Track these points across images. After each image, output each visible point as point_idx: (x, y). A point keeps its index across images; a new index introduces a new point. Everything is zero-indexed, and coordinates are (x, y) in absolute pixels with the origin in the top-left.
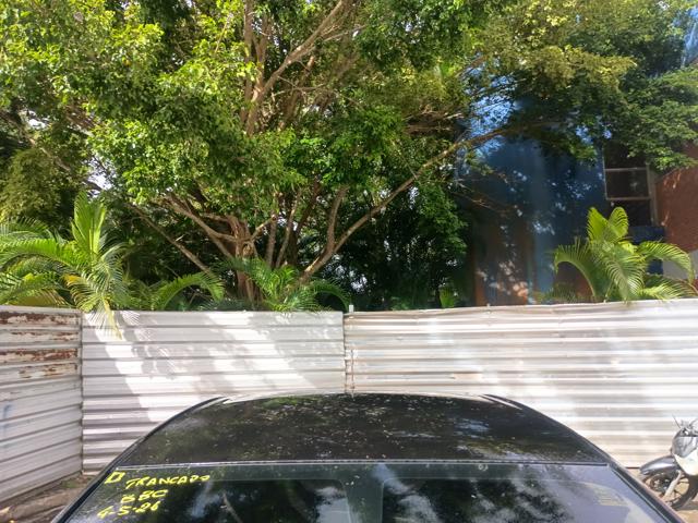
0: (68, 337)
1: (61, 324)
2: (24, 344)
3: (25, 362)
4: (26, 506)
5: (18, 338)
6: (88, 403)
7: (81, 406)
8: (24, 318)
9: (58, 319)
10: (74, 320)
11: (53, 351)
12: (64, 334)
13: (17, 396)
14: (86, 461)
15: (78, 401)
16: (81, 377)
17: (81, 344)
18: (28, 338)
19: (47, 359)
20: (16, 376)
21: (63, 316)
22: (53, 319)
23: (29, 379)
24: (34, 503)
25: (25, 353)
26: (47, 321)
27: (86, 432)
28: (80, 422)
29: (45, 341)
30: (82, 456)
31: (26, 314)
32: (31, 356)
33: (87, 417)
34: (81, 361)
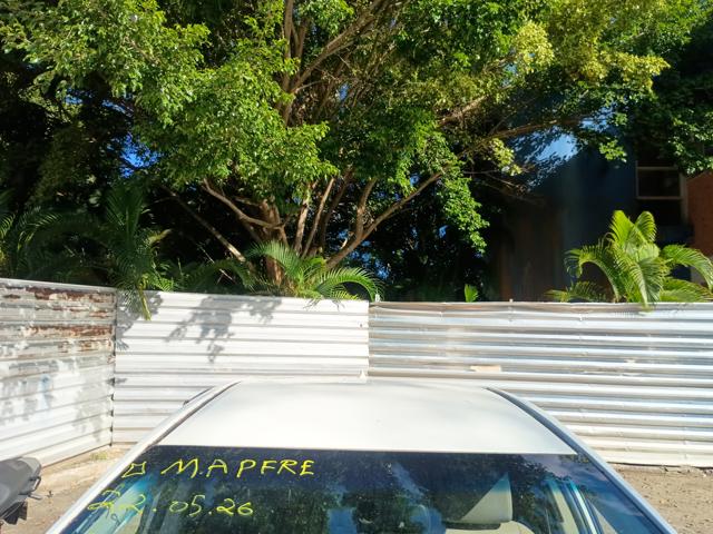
0: (104, 315)
1: (98, 301)
3: (63, 337)
8: (64, 295)
9: (95, 296)
11: (89, 327)
14: (115, 435)
15: (111, 376)
16: (114, 354)
17: (115, 322)
18: (67, 314)
19: (84, 335)
20: (55, 350)
21: (100, 294)
23: (66, 354)
25: (64, 328)
28: (111, 397)
29: (82, 318)
30: (112, 429)
31: (66, 291)
32: (69, 332)
34: (115, 338)
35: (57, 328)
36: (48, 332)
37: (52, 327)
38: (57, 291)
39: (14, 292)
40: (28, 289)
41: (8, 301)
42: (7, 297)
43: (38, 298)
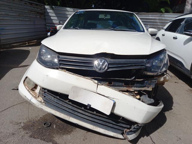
1: (41, 7)
2: (35, 10)
3: (36, 14)
6: (47, 24)
7: (46, 25)
9: (41, 6)
10: (43, 7)
11: (40, 12)
12: (42, 9)
13: (35, 20)
16: (45, 19)
17: (45, 12)
18: (36, 9)
19: (39, 14)
20: (35, 16)
22: (40, 6)
23: (37, 17)
25: (36, 12)
26: (39, 6)
31: (35, 4)
34: (45, 16)
36: (33, 12)
39: (26, 3)
41: (25, 4)
43: (30, 5)
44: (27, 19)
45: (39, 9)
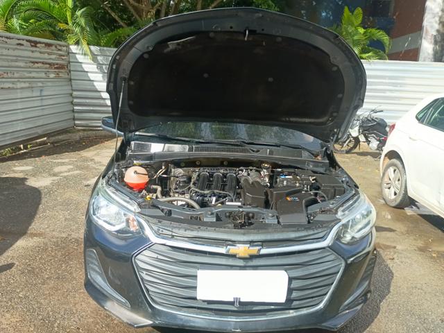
0: (63, 58)
1: (59, 50)
4: (54, 138)
5: (42, 56)
6: (75, 93)
7: (71, 95)
8: (44, 45)
9: (58, 47)
10: (65, 48)
11: (57, 64)
12: (61, 55)
13: (44, 85)
14: (77, 122)
15: (70, 92)
16: (71, 80)
17: (69, 62)
18: (46, 56)
19: (55, 68)
20: (43, 75)
21: (60, 46)
22: (56, 47)
23: (48, 78)
24: (57, 137)
25: (46, 64)
26: (53, 48)
27: (76, 108)
28: (72, 103)
29: (53, 58)
30: (74, 119)
31: (43, 43)
32: (48, 66)
33: (75, 100)
34: (70, 71)
35: (43, 63)
36: (40, 65)
37: (40, 62)
38: (40, 43)
39: (21, 42)
40: (27, 41)
41: (18, 47)
42: (18, 44)
43: (32, 46)
44: (23, 85)
45: (53, 57)
